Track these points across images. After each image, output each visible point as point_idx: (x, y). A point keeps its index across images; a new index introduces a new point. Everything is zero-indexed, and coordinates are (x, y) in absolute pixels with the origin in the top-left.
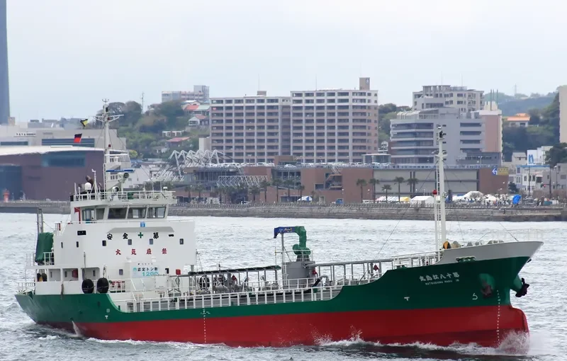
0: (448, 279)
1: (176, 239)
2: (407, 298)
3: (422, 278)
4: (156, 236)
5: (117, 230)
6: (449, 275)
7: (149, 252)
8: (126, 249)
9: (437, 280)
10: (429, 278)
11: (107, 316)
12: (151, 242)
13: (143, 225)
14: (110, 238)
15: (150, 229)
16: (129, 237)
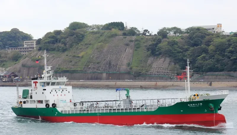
0: (198, 105)
1: (67, 92)
2: (182, 111)
3: (189, 105)
4: (63, 90)
5: (53, 89)
6: (199, 104)
7: (61, 95)
8: (56, 95)
9: (194, 106)
10: (191, 105)
11: (56, 115)
12: (62, 93)
13: (60, 87)
14: (52, 91)
15: (61, 89)
16: (56, 91)
